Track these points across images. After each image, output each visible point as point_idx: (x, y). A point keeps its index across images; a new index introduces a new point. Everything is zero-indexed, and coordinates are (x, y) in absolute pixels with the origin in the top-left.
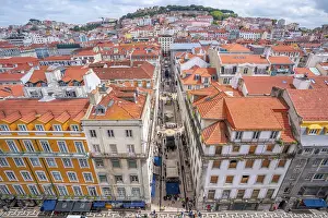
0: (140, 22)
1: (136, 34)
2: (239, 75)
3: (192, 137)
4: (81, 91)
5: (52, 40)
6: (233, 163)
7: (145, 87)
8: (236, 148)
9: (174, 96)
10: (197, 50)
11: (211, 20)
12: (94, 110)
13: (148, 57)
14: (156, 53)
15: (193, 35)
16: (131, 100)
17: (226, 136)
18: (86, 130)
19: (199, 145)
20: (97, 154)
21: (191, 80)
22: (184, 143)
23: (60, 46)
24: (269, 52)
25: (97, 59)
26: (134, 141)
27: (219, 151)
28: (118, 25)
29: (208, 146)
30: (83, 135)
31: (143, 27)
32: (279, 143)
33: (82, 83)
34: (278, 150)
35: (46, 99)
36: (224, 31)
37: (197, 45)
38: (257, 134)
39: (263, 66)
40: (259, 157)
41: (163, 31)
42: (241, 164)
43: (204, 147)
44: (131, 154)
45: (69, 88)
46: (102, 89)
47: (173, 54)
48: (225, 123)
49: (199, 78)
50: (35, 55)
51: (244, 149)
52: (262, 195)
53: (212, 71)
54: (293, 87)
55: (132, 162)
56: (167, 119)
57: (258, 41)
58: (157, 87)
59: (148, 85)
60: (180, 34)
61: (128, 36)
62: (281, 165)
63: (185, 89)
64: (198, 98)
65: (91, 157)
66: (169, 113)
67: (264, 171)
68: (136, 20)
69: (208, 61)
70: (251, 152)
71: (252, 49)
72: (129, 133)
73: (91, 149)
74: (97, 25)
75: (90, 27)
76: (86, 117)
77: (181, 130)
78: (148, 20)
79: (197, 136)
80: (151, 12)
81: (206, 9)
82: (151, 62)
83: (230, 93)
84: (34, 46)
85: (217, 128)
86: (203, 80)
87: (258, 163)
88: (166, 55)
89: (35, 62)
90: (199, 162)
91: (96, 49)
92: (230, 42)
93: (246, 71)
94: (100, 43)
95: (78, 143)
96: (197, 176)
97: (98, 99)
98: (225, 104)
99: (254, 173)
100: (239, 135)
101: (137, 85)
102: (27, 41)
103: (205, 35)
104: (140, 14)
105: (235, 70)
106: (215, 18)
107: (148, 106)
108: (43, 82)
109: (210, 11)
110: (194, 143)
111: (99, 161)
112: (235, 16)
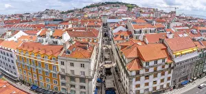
0: (92, 9)
1: (90, 15)
2: (143, 34)
3: (121, 67)
4: (60, 42)
5: (52, 17)
6: (147, 77)
7: (93, 42)
8: (147, 70)
9: (110, 47)
10: (121, 23)
11: (127, 8)
12: (65, 52)
13: (96, 27)
14: (100, 24)
15: (118, 15)
16: (85, 48)
17: (141, 65)
18: (59, 61)
19: (126, 72)
20: (63, 73)
21: (118, 38)
22: (117, 71)
23: (55, 20)
24: (154, 22)
25: (70, 26)
26: (85, 70)
27: (138, 73)
28: (82, 11)
29: (131, 71)
30: (57, 63)
31: (93, 12)
32: (166, 64)
33: (61, 38)
34: (167, 67)
35: (44, 43)
36: (133, 13)
37: (121, 20)
38: (156, 62)
39: (153, 29)
40: (159, 72)
41: (103, 14)
42: (151, 77)
43: (129, 72)
44: (82, 76)
45: (55, 40)
46: (70, 42)
47: (109, 25)
48: (139, 59)
49: (123, 37)
50: (44, 24)
51: (151, 70)
52: (165, 86)
53: (129, 33)
54: (167, 38)
55: (82, 80)
56: (106, 59)
57: (149, 18)
58: (100, 42)
59: (95, 41)
60: (112, 15)
61: (86, 16)
62: (170, 73)
63: (116, 42)
64: (123, 47)
65: (59, 74)
66: (107, 56)
67: (163, 77)
68: (90, 9)
69: (127, 28)
70: (155, 70)
71: (147, 21)
72: (82, 66)
73: (60, 70)
74: (72, 11)
75: (69, 12)
76: (61, 54)
77: (114, 65)
78: (96, 9)
79: (124, 67)
80: (97, 5)
81: (124, 4)
82: (97, 29)
83: (140, 43)
84: (45, 20)
85: (135, 62)
86: (125, 38)
87: (159, 74)
88: (105, 25)
89: (44, 26)
90: (127, 80)
91: (70, 22)
92: (137, 18)
93: (146, 32)
94: (72, 19)
95: (54, 66)
96: (126, 86)
97: (68, 46)
98: (138, 49)
99: (158, 79)
100: (147, 63)
101: (89, 41)
102: (43, 18)
103: (124, 15)
104: (92, 6)
105: (140, 32)
106: (129, 8)
107: (94, 52)
108: (44, 36)
109: (126, 4)
110: (123, 71)
111: (63, 77)
112: (137, 7)
